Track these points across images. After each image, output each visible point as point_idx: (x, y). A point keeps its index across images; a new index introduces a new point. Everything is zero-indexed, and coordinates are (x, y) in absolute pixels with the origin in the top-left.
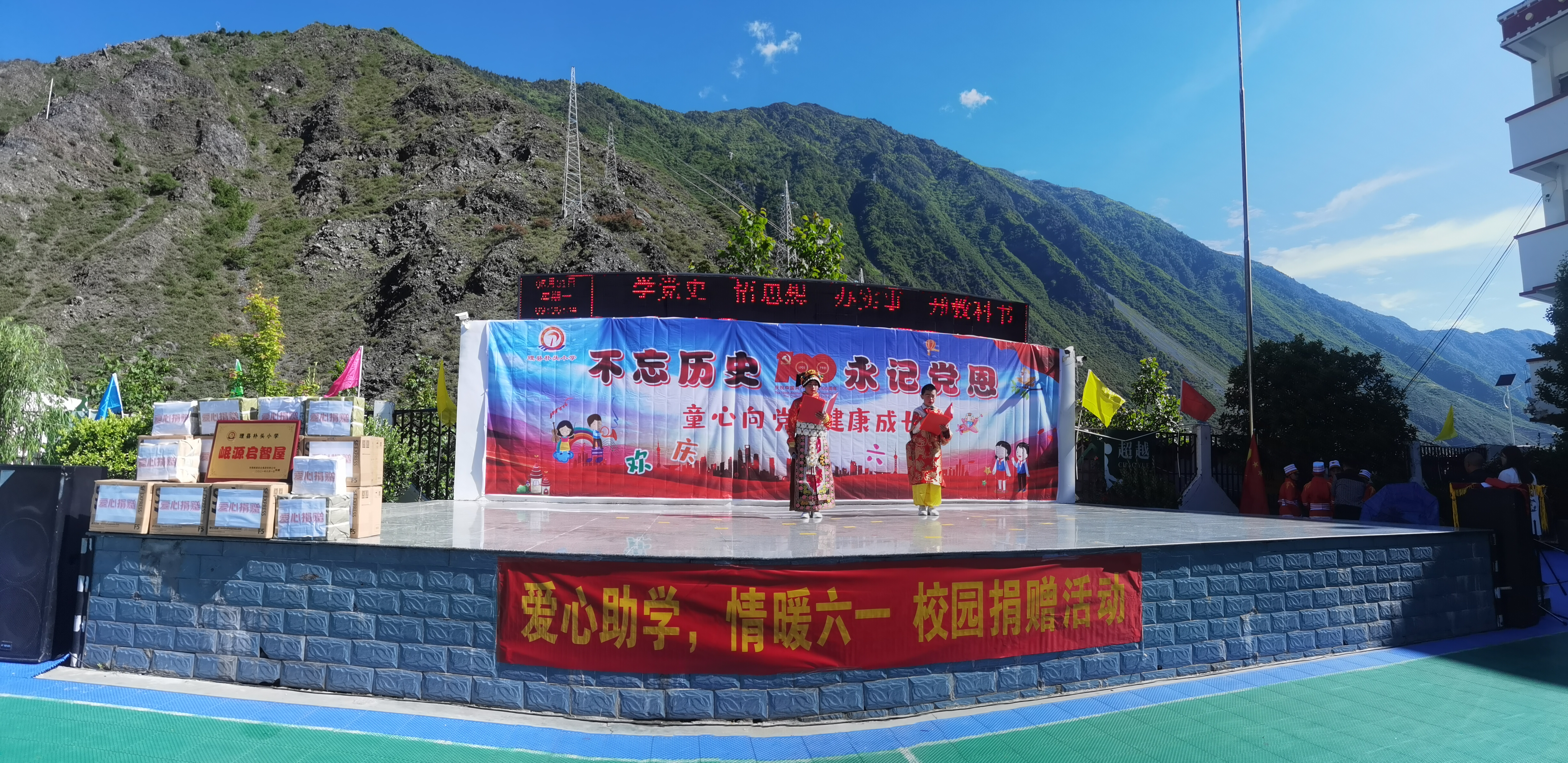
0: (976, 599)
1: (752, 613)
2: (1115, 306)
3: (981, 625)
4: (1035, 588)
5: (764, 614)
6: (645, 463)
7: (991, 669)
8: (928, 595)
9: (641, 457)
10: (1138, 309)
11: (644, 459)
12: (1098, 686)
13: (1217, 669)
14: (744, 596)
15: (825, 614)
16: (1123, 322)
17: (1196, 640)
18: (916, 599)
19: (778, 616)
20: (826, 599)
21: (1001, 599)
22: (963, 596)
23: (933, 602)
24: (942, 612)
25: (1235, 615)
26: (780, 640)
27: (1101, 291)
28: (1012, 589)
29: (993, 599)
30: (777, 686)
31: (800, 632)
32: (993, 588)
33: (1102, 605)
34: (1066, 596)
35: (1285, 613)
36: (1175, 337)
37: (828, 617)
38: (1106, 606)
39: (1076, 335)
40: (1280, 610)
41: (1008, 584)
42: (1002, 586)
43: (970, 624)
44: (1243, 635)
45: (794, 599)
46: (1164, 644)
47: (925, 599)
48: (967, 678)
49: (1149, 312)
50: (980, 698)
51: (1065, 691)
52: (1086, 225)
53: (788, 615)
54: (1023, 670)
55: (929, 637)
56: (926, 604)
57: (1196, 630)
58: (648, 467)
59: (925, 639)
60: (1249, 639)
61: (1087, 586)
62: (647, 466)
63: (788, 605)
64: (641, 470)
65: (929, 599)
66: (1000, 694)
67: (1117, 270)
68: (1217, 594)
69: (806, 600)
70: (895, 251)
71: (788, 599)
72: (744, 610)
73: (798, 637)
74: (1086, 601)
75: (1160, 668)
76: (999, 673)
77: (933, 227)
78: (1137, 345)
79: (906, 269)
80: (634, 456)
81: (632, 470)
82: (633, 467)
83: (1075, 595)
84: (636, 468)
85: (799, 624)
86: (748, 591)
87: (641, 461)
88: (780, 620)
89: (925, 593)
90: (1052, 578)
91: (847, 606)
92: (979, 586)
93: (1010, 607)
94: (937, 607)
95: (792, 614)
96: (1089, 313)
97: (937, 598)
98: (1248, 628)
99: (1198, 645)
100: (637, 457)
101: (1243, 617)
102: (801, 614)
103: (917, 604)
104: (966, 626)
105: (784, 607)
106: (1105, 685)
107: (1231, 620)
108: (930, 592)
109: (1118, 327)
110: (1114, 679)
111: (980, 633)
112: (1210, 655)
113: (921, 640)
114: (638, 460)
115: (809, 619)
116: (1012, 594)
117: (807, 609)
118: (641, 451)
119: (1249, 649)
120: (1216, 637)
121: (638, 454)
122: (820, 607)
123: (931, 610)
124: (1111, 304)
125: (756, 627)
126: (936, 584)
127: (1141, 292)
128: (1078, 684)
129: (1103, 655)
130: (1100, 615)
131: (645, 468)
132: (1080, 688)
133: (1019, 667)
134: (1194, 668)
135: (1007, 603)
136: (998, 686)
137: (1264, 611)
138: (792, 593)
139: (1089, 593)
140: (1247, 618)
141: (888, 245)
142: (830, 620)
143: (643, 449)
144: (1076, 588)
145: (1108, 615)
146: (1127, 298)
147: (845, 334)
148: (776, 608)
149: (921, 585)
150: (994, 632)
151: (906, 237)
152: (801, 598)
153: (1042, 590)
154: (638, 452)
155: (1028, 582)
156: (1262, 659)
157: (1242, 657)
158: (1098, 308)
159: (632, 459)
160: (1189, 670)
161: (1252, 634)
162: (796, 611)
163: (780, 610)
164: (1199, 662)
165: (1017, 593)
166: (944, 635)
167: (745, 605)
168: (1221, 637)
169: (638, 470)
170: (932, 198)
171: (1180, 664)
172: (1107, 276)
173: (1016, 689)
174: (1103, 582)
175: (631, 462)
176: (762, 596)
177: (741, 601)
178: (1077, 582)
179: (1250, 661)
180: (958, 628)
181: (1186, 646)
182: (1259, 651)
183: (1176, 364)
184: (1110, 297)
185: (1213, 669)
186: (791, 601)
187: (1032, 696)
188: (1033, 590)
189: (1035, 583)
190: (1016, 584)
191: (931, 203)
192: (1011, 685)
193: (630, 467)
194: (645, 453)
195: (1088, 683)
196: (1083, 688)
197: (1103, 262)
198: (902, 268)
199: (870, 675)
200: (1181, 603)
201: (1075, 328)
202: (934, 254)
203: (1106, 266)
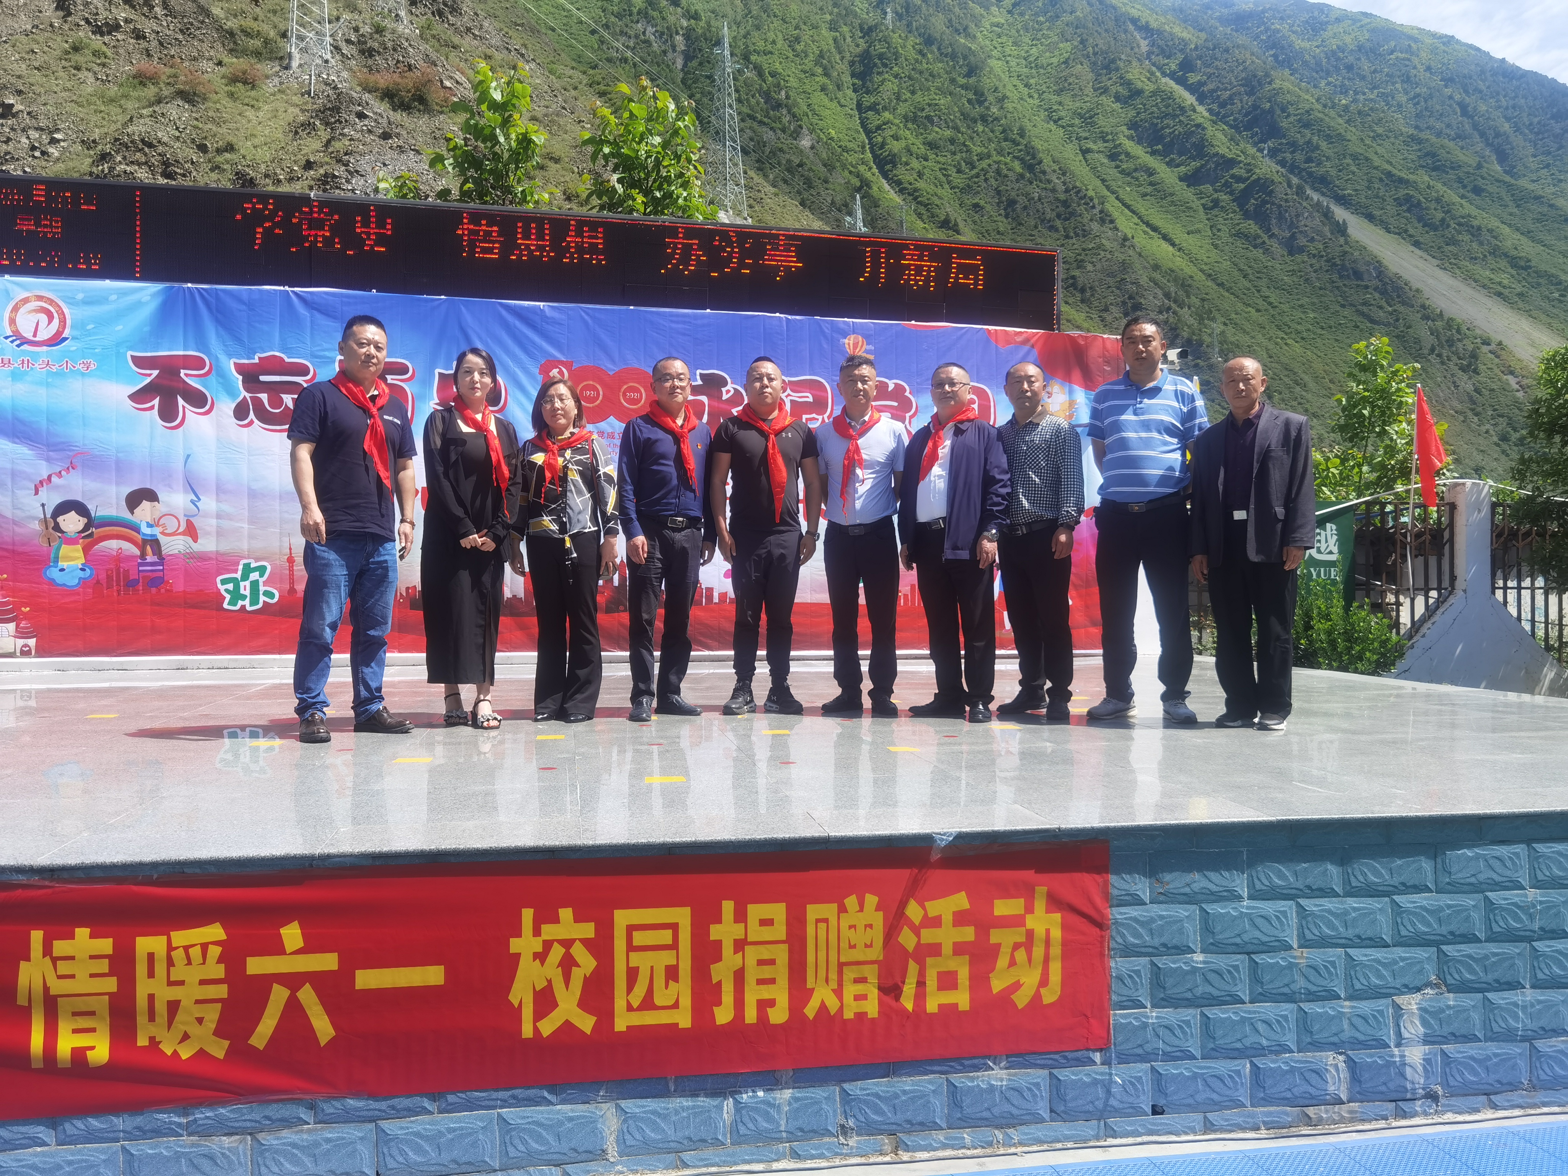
0: (674, 946)
1: (82, 984)
2: (1350, 231)
3: (686, 1001)
4: (826, 921)
5: (111, 985)
6: (262, 589)
7: (719, 1093)
8: (545, 936)
9: (254, 576)
10: (1403, 233)
11: (261, 580)
12: (990, 1144)
13: (1319, 1122)
14: (60, 947)
15: (267, 981)
16: (1368, 264)
17: (1260, 1051)
18: (515, 945)
19: (143, 988)
20: (278, 949)
21: (740, 945)
22: (639, 938)
23: (557, 952)
24: (578, 976)
25: (1376, 994)
26: (152, 1039)
27: (1318, 204)
28: (766, 922)
29: (719, 943)
30: (144, 1134)
31: (200, 1020)
32: (719, 921)
33: (1002, 962)
34: (907, 939)
35: (1529, 995)
36: (1484, 286)
37: (276, 987)
38: (1013, 963)
39: (1265, 298)
40: (1514, 985)
41: (755, 911)
42: (741, 916)
43: (658, 1001)
44: (1398, 1045)
45: (186, 948)
46: (1169, 1057)
47: (537, 945)
48: (654, 1112)
49: (1427, 238)
50: (686, 1156)
51: (907, 1149)
52: (1287, 72)
53: (170, 983)
54: (797, 1099)
55: (547, 1027)
56: (541, 957)
57: (1261, 1027)
58: (270, 595)
59: (536, 1030)
60: (1415, 1055)
61: (960, 919)
62: (267, 594)
63: (170, 963)
64: (254, 600)
65: (548, 945)
66: (737, 1149)
67: (1355, 157)
68: (1323, 943)
69: (215, 952)
70: (926, 160)
71: (170, 948)
72: (60, 977)
73: (194, 1030)
74: (959, 949)
75: (1156, 1111)
76: (737, 1103)
77: (994, 110)
78: (1402, 309)
79: (945, 192)
80: (238, 575)
81: (233, 602)
82: (236, 595)
83: (928, 936)
84: (244, 597)
85: (198, 1002)
86: (72, 936)
87: (255, 585)
88: (151, 998)
89: (537, 932)
90: (871, 900)
91: (328, 962)
92: (682, 916)
93: (761, 963)
94: (568, 964)
95: (181, 983)
96: (1292, 248)
97: (567, 944)
98: (1413, 1028)
99: (1267, 1063)
100: (245, 577)
101: (1399, 1000)
102: (203, 982)
103: (518, 956)
104: (648, 1004)
105: (160, 968)
106: (1008, 1143)
107: (1365, 1007)
108: (549, 931)
109: (1358, 275)
110: (1033, 1130)
111: (684, 1019)
112: (1301, 1088)
113: (527, 1031)
114: (247, 583)
115: (222, 991)
116: (767, 934)
117: (219, 971)
118: (253, 565)
119: (1416, 1077)
120: (1318, 1046)
121: (248, 570)
122: (256, 966)
123: (552, 968)
124: (1341, 229)
125: (92, 1014)
126: (566, 914)
127: (1408, 198)
128: (940, 1136)
129: (1003, 1074)
130: (998, 984)
131: (262, 599)
132: (945, 1147)
133: (787, 1094)
134: (1252, 1115)
135: (752, 954)
136: (734, 1129)
137: (1462, 988)
138: (180, 938)
139: (968, 934)
140: (1411, 1003)
141: (914, 149)
142: (279, 995)
143: (257, 560)
144: (935, 922)
145: (1016, 986)
146: (1377, 213)
147: (680, 326)
148: (141, 969)
149: (528, 915)
150: (723, 1015)
151: (948, 133)
152: (205, 947)
153: (844, 925)
154: (247, 566)
155: (810, 908)
156: (1454, 1101)
157: (1394, 1096)
158: (1312, 240)
159: (234, 581)
160: (1240, 1120)
161: (1426, 1042)
162: (192, 975)
163: (151, 974)
164: (1267, 1101)
165: (780, 931)
166: (586, 1023)
167: (64, 968)
168: (1336, 1047)
169: (247, 603)
170: (995, 53)
171: (1218, 1106)
172: (1333, 172)
173: (781, 1140)
174: (1003, 908)
175: (230, 586)
176: (106, 945)
177: (54, 960)
178: (935, 907)
179: (1418, 1106)
180: (630, 1008)
181: (1235, 1065)
182: (1445, 1084)
183: (1486, 342)
184: (1340, 213)
185: (1309, 1121)
186: (178, 955)
187: (821, 1156)
188: (822, 926)
189: (828, 910)
190: (778, 911)
191: (993, 62)
192: (767, 1130)
193: (228, 597)
194: (262, 570)
195: (967, 1136)
196: (953, 1147)
197: (1324, 145)
198: (939, 191)
199: (393, 1108)
200: (1221, 961)
201: (1263, 283)
202: (998, 163)
203: (1330, 153)
